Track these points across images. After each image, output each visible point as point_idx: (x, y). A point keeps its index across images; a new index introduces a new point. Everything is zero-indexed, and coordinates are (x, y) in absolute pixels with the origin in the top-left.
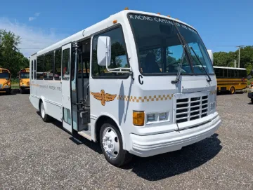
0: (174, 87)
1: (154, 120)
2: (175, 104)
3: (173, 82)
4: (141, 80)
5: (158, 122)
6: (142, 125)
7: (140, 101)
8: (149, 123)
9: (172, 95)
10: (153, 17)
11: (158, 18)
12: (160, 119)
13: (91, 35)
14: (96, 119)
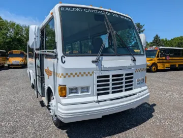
0: (94, 65)
1: (77, 92)
2: (96, 79)
3: (93, 62)
4: (64, 59)
5: (79, 94)
6: (65, 96)
7: (62, 77)
8: (71, 95)
9: (93, 73)
10: (83, 8)
11: (88, 9)
12: (82, 92)
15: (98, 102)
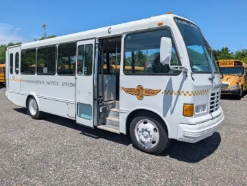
0: (209, 83)
2: (210, 97)
4: (193, 76)
5: (200, 113)
6: (192, 115)
7: (192, 95)
8: (196, 114)
12: (202, 110)
13: (124, 33)
14: (129, 113)
15: (213, 119)
